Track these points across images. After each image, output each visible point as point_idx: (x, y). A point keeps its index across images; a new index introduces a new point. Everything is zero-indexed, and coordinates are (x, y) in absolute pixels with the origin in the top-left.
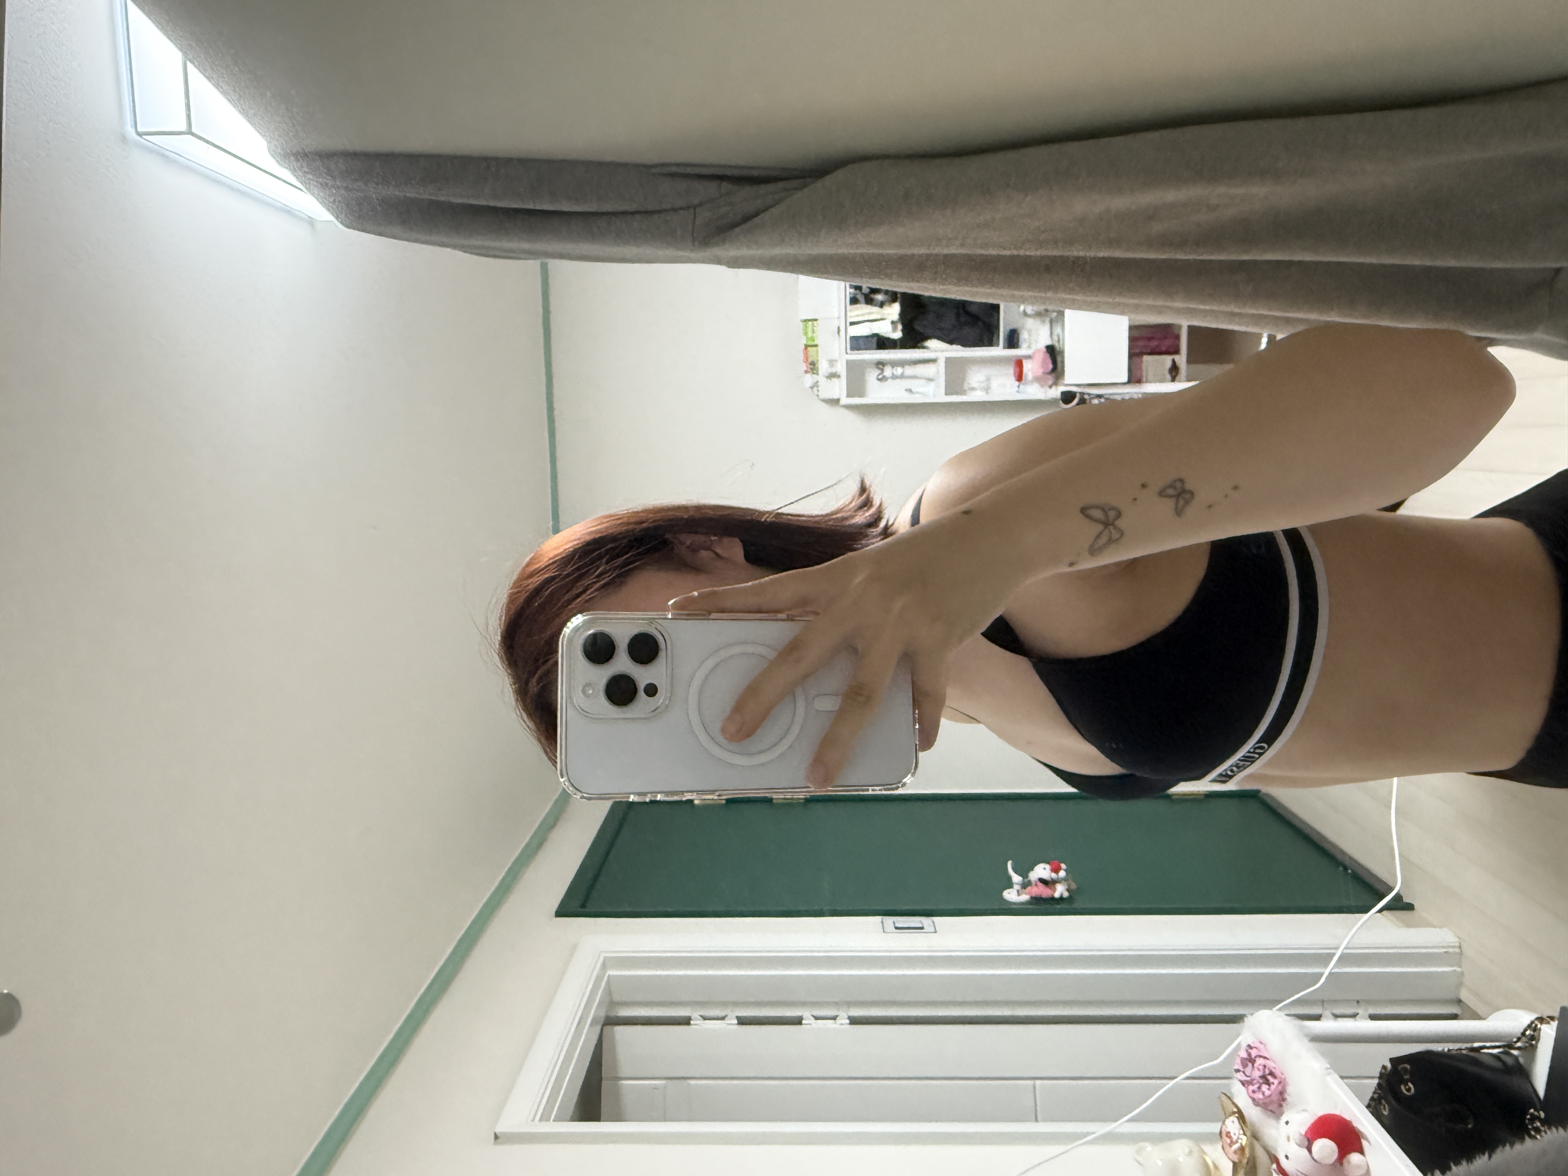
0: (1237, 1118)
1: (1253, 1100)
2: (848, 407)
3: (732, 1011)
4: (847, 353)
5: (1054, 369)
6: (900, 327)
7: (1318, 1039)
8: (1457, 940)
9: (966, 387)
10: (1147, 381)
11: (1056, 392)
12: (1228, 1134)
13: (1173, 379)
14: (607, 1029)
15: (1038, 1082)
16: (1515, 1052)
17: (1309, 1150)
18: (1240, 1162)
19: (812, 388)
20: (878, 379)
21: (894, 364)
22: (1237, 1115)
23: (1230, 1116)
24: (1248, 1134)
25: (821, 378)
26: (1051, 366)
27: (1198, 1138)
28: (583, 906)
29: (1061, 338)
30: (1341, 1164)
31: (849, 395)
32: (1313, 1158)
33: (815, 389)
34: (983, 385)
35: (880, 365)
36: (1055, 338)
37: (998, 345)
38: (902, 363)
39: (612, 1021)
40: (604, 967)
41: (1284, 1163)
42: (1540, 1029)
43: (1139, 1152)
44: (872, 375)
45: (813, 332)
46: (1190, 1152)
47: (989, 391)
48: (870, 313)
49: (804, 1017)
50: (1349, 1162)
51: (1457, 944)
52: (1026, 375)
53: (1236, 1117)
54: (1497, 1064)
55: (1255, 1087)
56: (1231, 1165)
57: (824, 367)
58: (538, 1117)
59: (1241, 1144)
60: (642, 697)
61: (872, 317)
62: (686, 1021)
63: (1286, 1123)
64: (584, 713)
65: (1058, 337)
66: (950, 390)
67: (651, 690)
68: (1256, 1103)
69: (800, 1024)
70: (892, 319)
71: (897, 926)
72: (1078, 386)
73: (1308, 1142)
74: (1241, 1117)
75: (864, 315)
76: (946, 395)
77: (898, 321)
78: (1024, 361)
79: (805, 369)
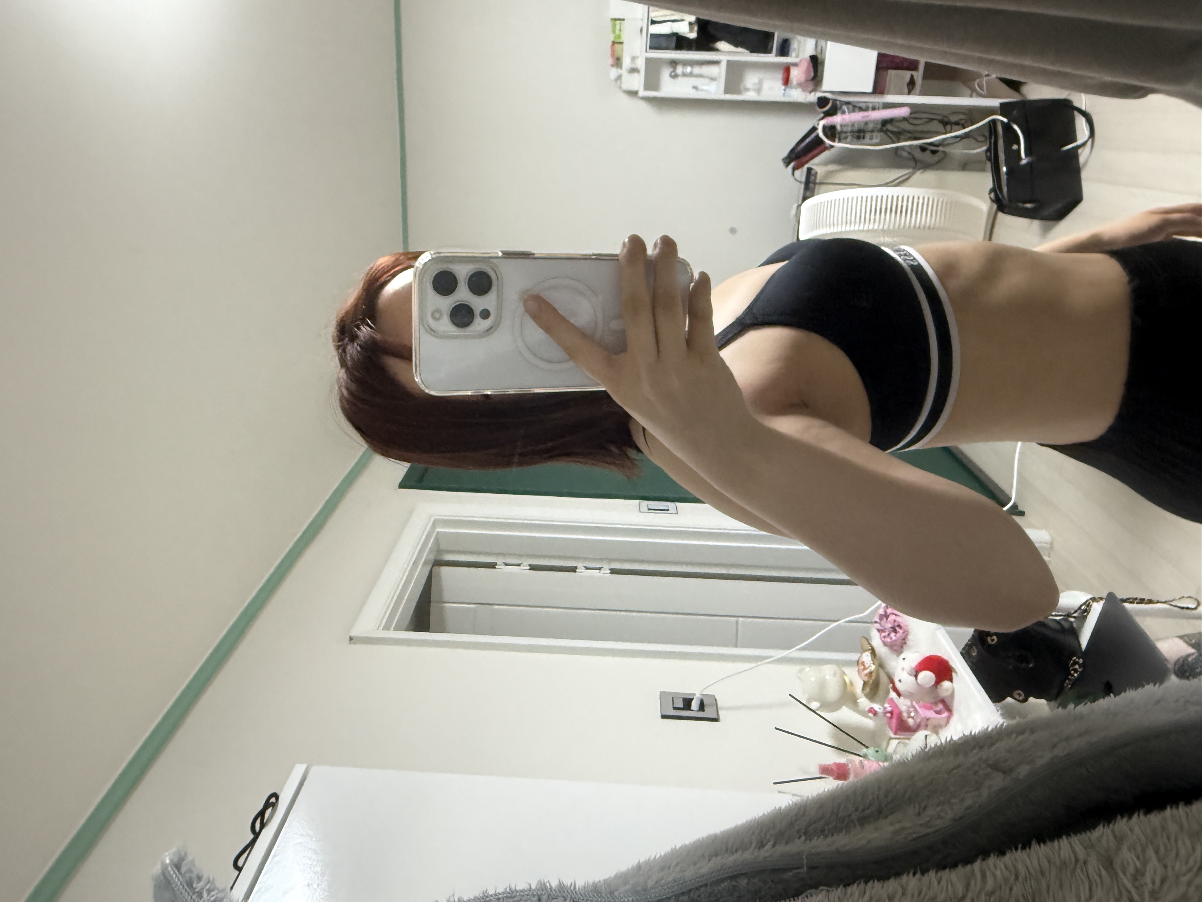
1: (884, 642)
2: (645, 99)
3: (526, 561)
4: (646, 51)
5: (815, 77)
6: (696, 28)
8: (1050, 538)
9: (742, 88)
10: (888, 94)
11: (813, 97)
12: (863, 663)
13: (909, 93)
14: (436, 568)
15: (741, 619)
17: (916, 676)
18: (868, 681)
19: (616, 80)
20: (670, 75)
21: (686, 63)
22: (870, 652)
23: (867, 651)
24: (877, 663)
25: (624, 72)
26: (812, 74)
27: (840, 663)
28: (421, 480)
29: (824, 50)
30: (936, 688)
31: (646, 88)
32: (918, 683)
33: (618, 82)
34: (756, 87)
35: (674, 63)
36: (819, 51)
37: (772, 53)
38: (692, 63)
39: (439, 563)
40: (435, 523)
41: (898, 685)
42: (1092, 606)
43: (801, 671)
44: (666, 73)
45: (620, 30)
46: (835, 674)
47: (760, 92)
48: (672, 15)
49: (578, 567)
50: (941, 686)
52: (792, 80)
54: (1057, 627)
55: (886, 634)
56: (862, 682)
57: (627, 62)
58: (382, 627)
59: (871, 670)
60: (478, 320)
61: (673, 18)
62: (493, 566)
63: (904, 659)
64: (432, 332)
65: (822, 50)
66: (728, 90)
67: (485, 314)
68: (885, 644)
69: (575, 571)
70: (690, 21)
71: (649, 508)
72: (832, 92)
73: (916, 673)
74: (873, 653)
75: (667, 16)
76: (724, 94)
77: (694, 25)
78: (791, 68)
79: (612, 63)
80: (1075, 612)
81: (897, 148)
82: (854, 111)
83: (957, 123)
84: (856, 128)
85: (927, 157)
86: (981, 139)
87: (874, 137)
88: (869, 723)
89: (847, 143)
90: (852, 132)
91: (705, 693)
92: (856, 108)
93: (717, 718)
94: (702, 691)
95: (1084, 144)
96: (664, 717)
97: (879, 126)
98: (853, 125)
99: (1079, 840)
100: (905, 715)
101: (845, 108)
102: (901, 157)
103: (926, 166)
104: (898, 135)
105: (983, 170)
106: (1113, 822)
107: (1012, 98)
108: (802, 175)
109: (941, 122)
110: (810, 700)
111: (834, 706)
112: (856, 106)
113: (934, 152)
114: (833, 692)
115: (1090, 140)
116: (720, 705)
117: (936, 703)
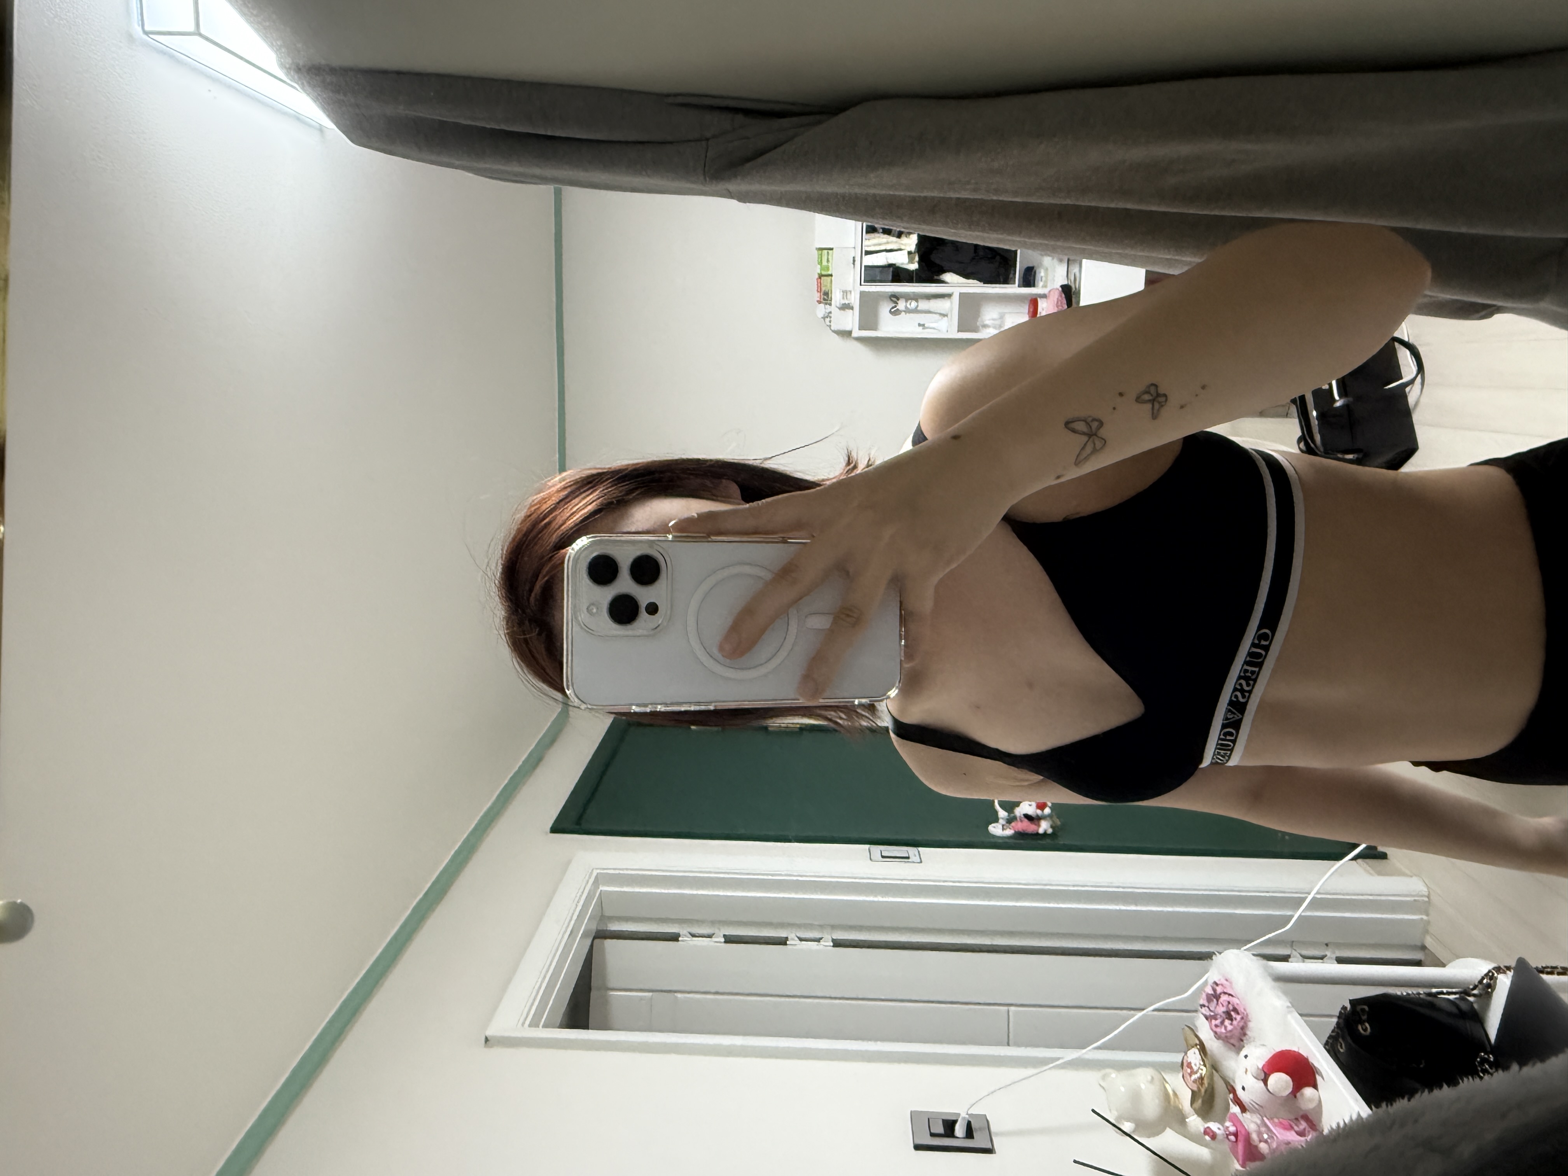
0: (1199, 1050)
1: (1215, 1033)
2: (859, 339)
3: (719, 930)
4: (861, 285)
6: (917, 258)
7: (1282, 979)
8: (1425, 889)
9: (978, 324)
12: (1189, 1065)
14: (597, 941)
15: (1012, 1009)
16: (1471, 999)
17: (1265, 1081)
18: (1199, 1090)
19: (824, 318)
20: (890, 312)
21: (908, 297)
23: (1193, 1047)
24: (1208, 1065)
25: (833, 309)
27: (1161, 1067)
28: (580, 822)
29: (1078, 278)
30: (1296, 1096)
31: (861, 328)
32: (1268, 1091)
33: (827, 320)
34: (997, 322)
35: (895, 298)
36: (1072, 279)
37: (1013, 283)
38: (916, 297)
39: (602, 935)
40: (596, 883)
41: (1240, 1092)
42: (1496, 978)
43: (1104, 1078)
44: (885, 309)
45: (828, 261)
46: (1152, 1080)
48: (888, 243)
49: (789, 938)
50: (1302, 1095)
51: (1426, 894)
53: (1198, 1048)
54: (1450, 1008)
55: (1218, 1022)
56: (1190, 1093)
57: (837, 298)
58: (527, 1023)
59: (1201, 1074)
60: (643, 615)
61: (889, 247)
62: (674, 938)
63: (1246, 1056)
64: (587, 629)
65: (1075, 277)
66: (962, 327)
67: (653, 609)
68: (1218, 1036)
69: (785, 944)
70: (909, 250)
71: (883, 855)
73: (1265, 1077)
74: (1203, 1049)
75: (880, 245)
76: (958, 331)
77: (915, 252)
78: (1039, 299)
79: (819, 299)
80: (1475, 987)
88: (1203, 1153)
91: (969, 1113)
93: (990, 1147)
94: (968, 1109)
95: (1412, 382)
96: (918, 1147)
100: (1254, 1136)
110: (1120, 1118)
111: (1154, 1128)
114: (1151, 1108)
115: (1420, 376)
116: (993, 1128)
117: (1297, 1119)
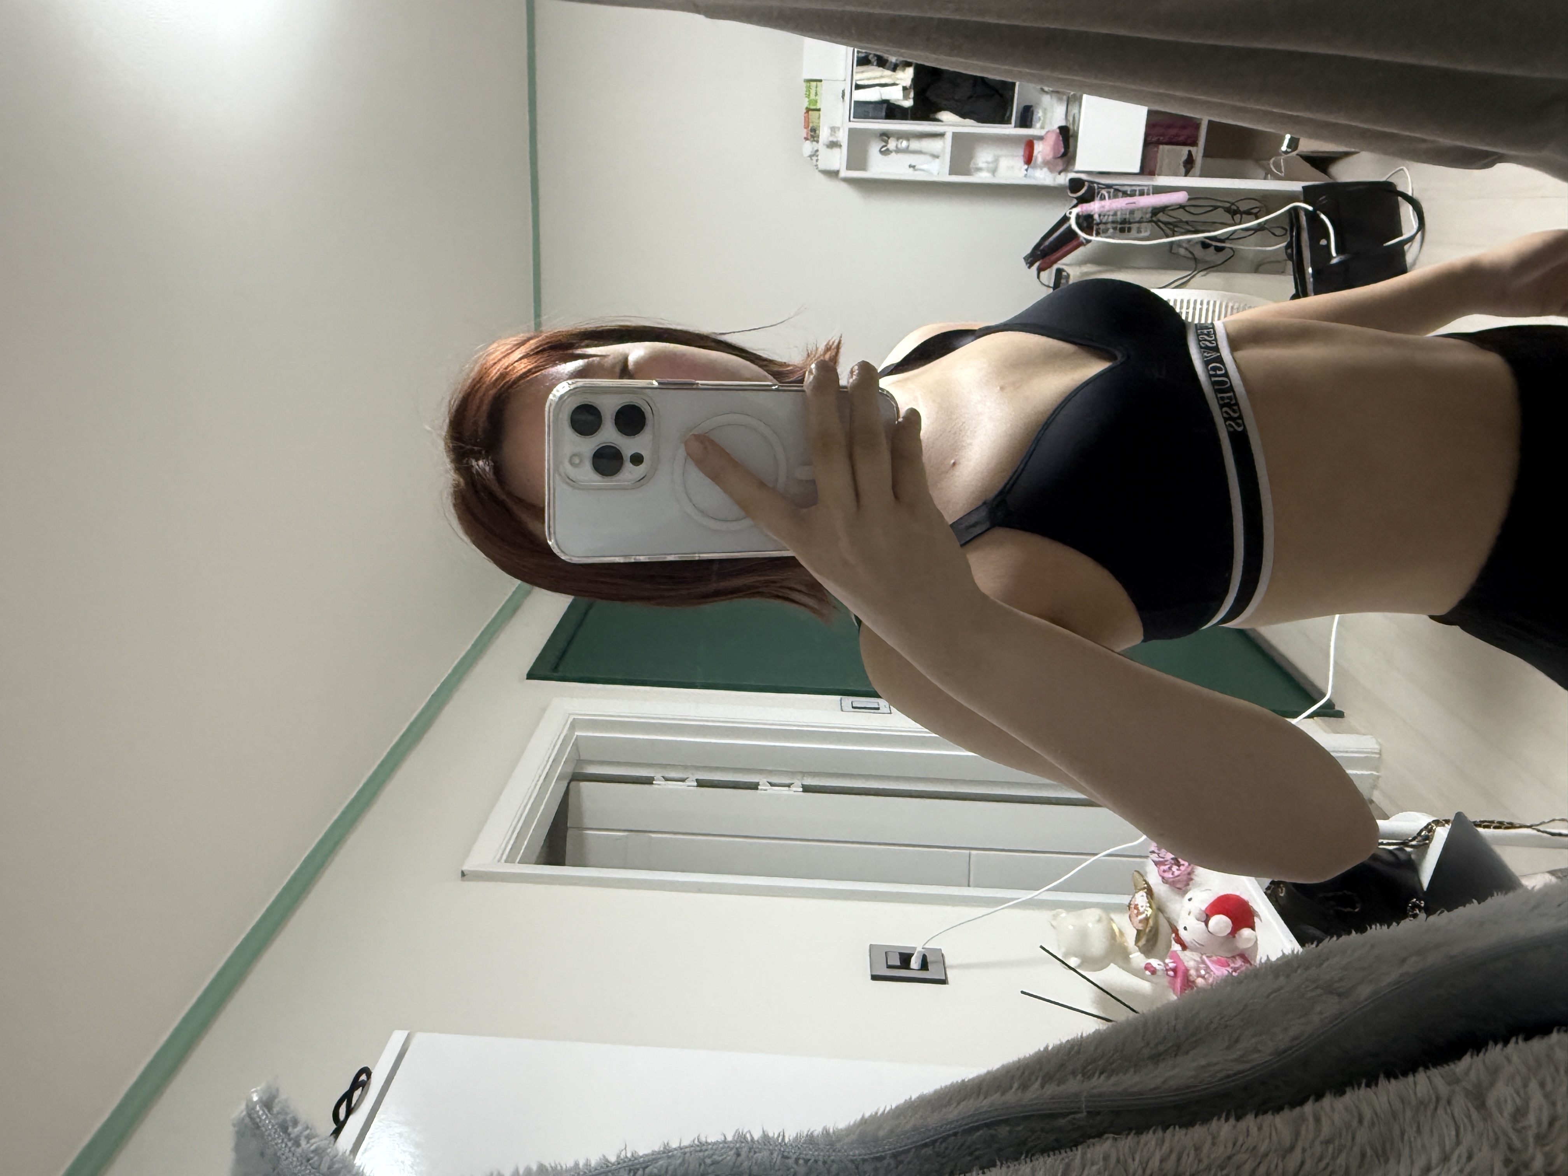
0: (1145, 892)
1: (1163, 878)
2: (849, 181)
3: (693, 774)
4: (850, 121)
5: (1065, 155)
6: (912, 95)
8: (1377, 746)
9: (972, 166)
10: (1159, 175)
11: (1063, 179)
12: (1136, 907)
13: (1186, 174)
14: (573, 784)
15: (974, 852)
16: (1408, 849)
17: (1206, 923)
18: (1144, 930)
19: (811, 156)
20: (880, 151)
21: (901, 136)
22: (1146, 890)
23: (1141, 890)
24: (1154, 907)
25: (821, 146)
26: (1063, 150)
27: (1107, 908)
28: (555, 669)
29: (1077, 119)
30: (1234, 937)
31: (849, 167)
32: (1209, 931)
33: (815, 158)
34: (991, 165)
35: (885, 136)
36: (1071, 119)
37: (1010, 123)
38: (909, 136)
39: (577, 777)
40: (574, 725)
41: (1182, 932)
42: (1434, 831)
43: (1055, 917)
44: (874, 149)
45: (816, 94)
46: (1099, 921)
47: (996, 174)
48: (882, 77)
49: (760, 783)
50: (1240, 936)
51: (1378, 751)
52: (1036, 157)
54: (1390, 858)
55: (1166, 867)
56: (1135, 932)
57: (824, 134)
58: (504, 857)
59: (1147, 915)
60: (628, 466)
61: (883, 81)
62: (649, 781)
63: (1190, 900)
64: (571, 482)
65: (1074, 118)
66: (953, 170)
67: (637, 459)
68: (1165, 880)
69: (756, 789)
70: (905, 85)
71: (854, 706)
72: (1089, 173)
73: (1206, 917)
74: (1150, 892)
75: (875, 78)
76: (949, 174)
77: (910, 87)
78: (1035, 142)
79: (805, 136)
80: (1414, 839)
81: (1172, 243)
82: (1115, 196)
83: (1248, 213)
84: (1119, 217)
85: (1210, 255)
86: (1278, 232)
87: (1143, 230)
88: (1144, 986)
89: (1107, 237)
90: (1113, 222)
91: (926, 946)
92: (1118, 192)
93: (944, 978)
94: (925, 944)
95: (1411, 239)
96: (875, 978)
97: (1148, 216)
98: (1115, 214)
99: (1440, 1074)
100: (1192, 972)
101: (1104, 192)
102: (1177, 254)
103: (1211, 267)
104: (1173, 228)
105: (1283, 272)
106: (1484, 1050)
107: (1317, 179)
108: (1050, 279)
109: (1228, 210)
110: (1067, 955)
111: (1098, 963)
112: (1119, 191)
113: (1219, 249)
114: (1098, 945)
115: (1420, 233)
116: (948, 961)
117: (1234, 957)
